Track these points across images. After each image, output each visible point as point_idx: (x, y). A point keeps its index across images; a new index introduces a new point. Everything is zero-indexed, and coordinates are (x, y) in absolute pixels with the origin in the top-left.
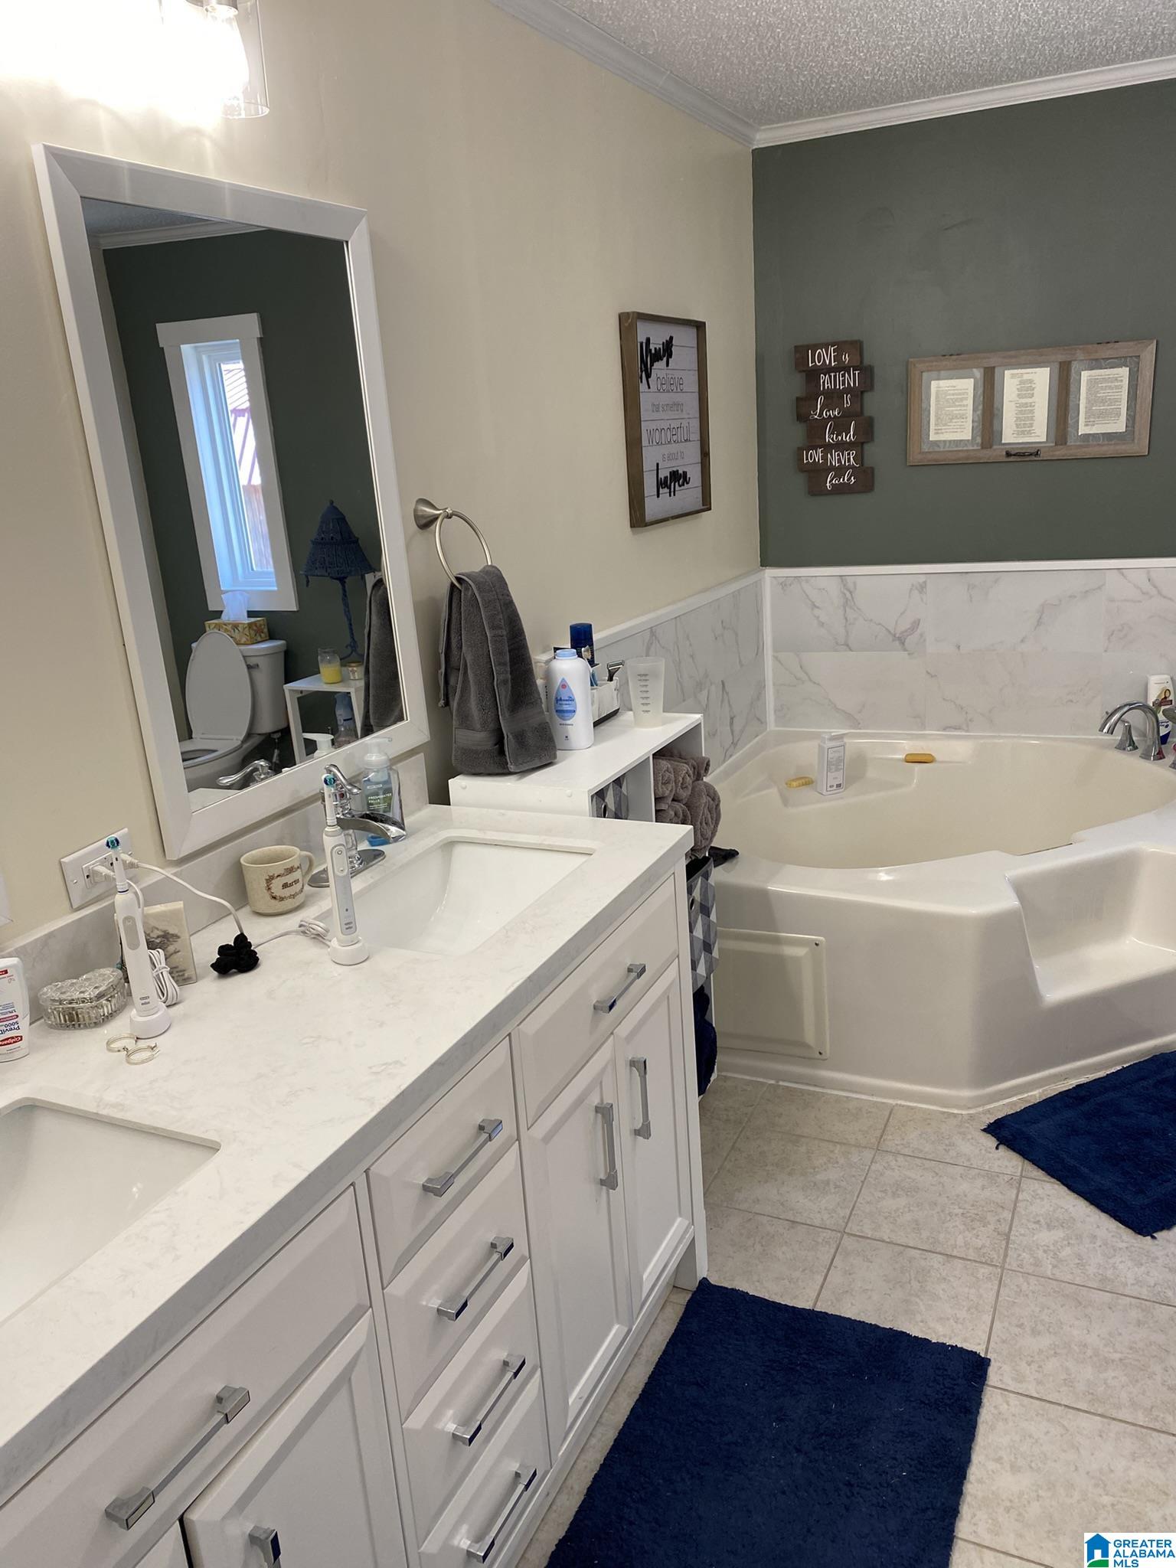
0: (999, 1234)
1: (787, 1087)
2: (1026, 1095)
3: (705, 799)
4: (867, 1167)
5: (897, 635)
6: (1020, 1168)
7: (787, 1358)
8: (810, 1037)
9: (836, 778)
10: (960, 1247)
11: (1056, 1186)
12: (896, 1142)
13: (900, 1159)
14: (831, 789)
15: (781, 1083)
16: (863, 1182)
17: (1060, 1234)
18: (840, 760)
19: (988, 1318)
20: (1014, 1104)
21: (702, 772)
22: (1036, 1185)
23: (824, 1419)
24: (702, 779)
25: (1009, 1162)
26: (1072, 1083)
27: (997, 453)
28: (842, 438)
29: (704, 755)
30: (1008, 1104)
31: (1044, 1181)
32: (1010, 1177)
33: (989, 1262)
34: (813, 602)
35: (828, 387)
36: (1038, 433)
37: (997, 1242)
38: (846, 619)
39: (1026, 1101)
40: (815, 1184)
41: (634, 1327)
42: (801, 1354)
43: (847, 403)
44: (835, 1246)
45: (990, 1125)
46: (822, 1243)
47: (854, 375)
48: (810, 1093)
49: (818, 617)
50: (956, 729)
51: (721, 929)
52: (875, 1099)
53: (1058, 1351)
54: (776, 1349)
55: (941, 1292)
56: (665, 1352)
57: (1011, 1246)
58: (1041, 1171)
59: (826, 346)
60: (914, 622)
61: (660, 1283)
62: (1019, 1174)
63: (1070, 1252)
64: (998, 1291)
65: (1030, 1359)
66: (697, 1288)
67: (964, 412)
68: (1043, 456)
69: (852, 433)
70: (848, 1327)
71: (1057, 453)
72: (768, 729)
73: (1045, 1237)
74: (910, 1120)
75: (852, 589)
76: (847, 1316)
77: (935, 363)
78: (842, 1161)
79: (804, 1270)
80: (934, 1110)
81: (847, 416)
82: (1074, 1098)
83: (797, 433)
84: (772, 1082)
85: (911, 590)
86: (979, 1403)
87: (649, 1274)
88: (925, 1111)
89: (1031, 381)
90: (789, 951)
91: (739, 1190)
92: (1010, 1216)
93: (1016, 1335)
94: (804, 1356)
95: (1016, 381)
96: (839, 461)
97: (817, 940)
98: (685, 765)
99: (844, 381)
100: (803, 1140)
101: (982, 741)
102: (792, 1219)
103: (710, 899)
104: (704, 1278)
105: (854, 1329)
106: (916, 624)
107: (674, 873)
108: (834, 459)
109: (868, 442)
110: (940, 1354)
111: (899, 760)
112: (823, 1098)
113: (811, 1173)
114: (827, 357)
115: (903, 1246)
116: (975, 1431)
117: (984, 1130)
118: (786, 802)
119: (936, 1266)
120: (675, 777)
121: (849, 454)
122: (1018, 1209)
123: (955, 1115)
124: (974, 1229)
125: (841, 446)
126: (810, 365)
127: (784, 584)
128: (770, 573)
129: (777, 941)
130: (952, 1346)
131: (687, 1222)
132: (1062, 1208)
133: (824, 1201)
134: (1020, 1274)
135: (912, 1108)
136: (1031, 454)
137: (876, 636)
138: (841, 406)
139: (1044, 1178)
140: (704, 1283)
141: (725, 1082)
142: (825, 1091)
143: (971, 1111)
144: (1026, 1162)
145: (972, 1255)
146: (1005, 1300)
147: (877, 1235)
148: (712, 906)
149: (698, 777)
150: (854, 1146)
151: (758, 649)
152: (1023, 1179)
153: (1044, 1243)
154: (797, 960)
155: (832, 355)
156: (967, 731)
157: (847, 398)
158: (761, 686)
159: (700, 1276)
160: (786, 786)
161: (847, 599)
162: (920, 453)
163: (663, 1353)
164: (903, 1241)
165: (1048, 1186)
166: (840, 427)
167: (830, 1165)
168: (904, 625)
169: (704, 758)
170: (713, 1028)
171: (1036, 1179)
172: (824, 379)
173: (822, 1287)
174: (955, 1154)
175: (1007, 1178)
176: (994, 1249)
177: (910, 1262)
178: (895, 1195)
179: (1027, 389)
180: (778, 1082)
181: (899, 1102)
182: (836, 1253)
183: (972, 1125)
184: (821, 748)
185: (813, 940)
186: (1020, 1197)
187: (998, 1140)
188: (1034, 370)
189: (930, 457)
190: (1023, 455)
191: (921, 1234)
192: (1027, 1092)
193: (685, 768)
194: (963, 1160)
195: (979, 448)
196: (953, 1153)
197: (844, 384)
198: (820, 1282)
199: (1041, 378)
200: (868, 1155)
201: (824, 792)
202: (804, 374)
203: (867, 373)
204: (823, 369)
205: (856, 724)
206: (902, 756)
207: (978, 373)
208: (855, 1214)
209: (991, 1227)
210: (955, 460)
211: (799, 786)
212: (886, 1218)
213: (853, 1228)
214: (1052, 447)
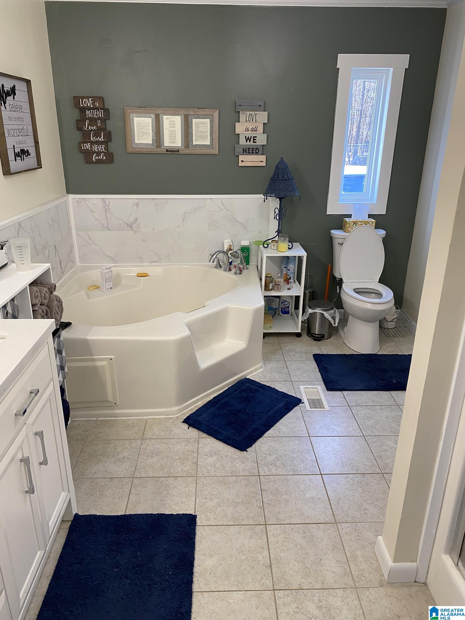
0: (193, 463)
1: (102, 420)
2: (196, 405)
3: (55, 303)
4: (139, 448)
5: (129, 224)
6: (198, 435)
7: (117, 539)
8: (110, 398)
9: (109, 285)
10: (180, 472)
11: (211, 439)
12: (150, 434)
13: (152, 441)
14: (107, 290)
15: (99, 419)
16: (138, 454)
17: (215, 458)
18: (110, 277)
19: (194, 499)
20: (192, 409)
21: (53, 290)
22: (204, 440)
23: (136, 560)
24: (53, 294)
25: (194, 433)
26: (212, 397)
27: (162, 150)
28: (98, 139)
29: (53, 282)
30: (190, 410)
31: (207, 438)
32: (194, 439)
33: (191, 476)
34: (92, 210)
35: (90, 116)
36: (178, 143)
37: (193, 466)
38: (107, 217)
39: (197, 407)
40: (119, 459)
41: (47, 548)
42: (123, 535)
43: (99, 124)
44: (131, 484)
45: (185, 420)
46: (125, 484)
47: (101, 112)
48: (112, 420)
49: (94, 216)
50: (156, 262)
51: (67, 358)
52: (139, 418)
53: (220, 504)
54: (112, 536)
55: (175, 492)
56: (62, 553)
57: (198, 467)
58: (205, 434)
59: (88, 98)
60: (135, 219)
61: (57, 524)
62: (198, 437)
63: (219, 464)
64: (196, 487)
65: (210, 510)
66: (73, 519)
67: (149, 132)
68: (181, 152)
69: (102, 137)
70: (141, 518)
71: (185, 151)
72: (77, 265)
73: (210, 460)
74: (154, 424)
75: (108, 204)
76: (140, 513)
77: (135, 110)
78: (129, 447)
79: (119, 498)
80: (162, 418)
81: (100, 129)
82: (213, 402)
83: (77, 136)
84: (95, 419)
85: (133, 205)
86: (195, 534)
87: (51, 523)
88: (159, 419)
89: (174, 121)
90: (99, 364)
91: (87, 470)
92: (197, 455)
93: (205, 502)
94: (124, 536)
95: (168, 121)
96: (98, 149)
97: (111, 357)
98: (44, 288)
99: (97, 114)
100: (112, 441)
101: (166, 267)
102: (111, 477)
103: (62, 347)
104: (76, 513)
105: (143, 518)
106: (136, 219)
107: (47, 343)
108: (95, 148)
109: (109, 142)
110: (178, 519)
111: (134, 276)
112: (118, 422)
113: (117, 455)
114: (89, 103)
115: (157, 477)
116: (195, 546)
117: (183, 422)
118: (88, 297)
119: (172, 482)
120: (41, 294)
121: (102, 146)
122: (199, 451)
123: (171, 418)
124: (184, 463)
125: (98, 143)
126: (81, 106)
127: (78, 202)
128: (71, 196)
129: (94, 360)
130: (182, 514)
131: (67, 493)
132: (214, 447)
133: (124, 466)
134: (203, 478)
135: (154, 418)
136: (176, 151)
137: (120, 225)
138: (96, 125)
139: (208, 437)
140: (76, 515)
141: (74, 423)
142: (118, 418)
143: (177, 415)
144: (200, 431)
145: (185, 475)
146: (199, 489)
147: (147, 475)
148: (63, 350)
149: (51, 293)
150: (133, 439)
151: (69, 230)
152: (199, 439)
153: (210, 463)
154: (103, 367)
155: (91, 102)
156: (160, 263)
157: (99, 122)
158: (72, 247)
159: (74, 513)
160: (88, 290)
161: (106, 209)
162: (132, 148)
163: (61, 553)
164: (158, 475)
165: (208, 439)
166: (97, 135)
167: (124, 450)
168: (131, 220)
169: (53, 284)
170: (68, 402)
171: (204, 438)
172: (88, 112)
173: (127, 503)
174: (173, 434)
175: (194, 440)
176: (192, 470)
177: (161, 483)
178: (152, 457)
179: (172, 125)
180: (98, 418)
181: (149, 417)
182: (131, 487)
183: (178, 421)
184: (102, 273)
185: (108, 358)
186: (199, 446)
187: (188, 425)
188: (175, 117)
189: (137, 150)
190: (173, 151)
191: (164, 471)
192: (196, 404)
193: (45, 289)
194: (176, 436)
195: (155, 147)
196: (172, 434)
197: (97, 116)
198: (126, 502)
199: (178, 120)
200: (139, 442)
201: (105, 292)
202: (78, 109)
203: (107, 111)
204: (87, 108)
205: (115, 261)
206: (136, 274)
207: (153, 116)
208: (137, 469)
209: (190, 461)
210: (146, 152)
211: (94, 289)
212: (149, 467)
213: (137, 475)
214: (183, 149)
